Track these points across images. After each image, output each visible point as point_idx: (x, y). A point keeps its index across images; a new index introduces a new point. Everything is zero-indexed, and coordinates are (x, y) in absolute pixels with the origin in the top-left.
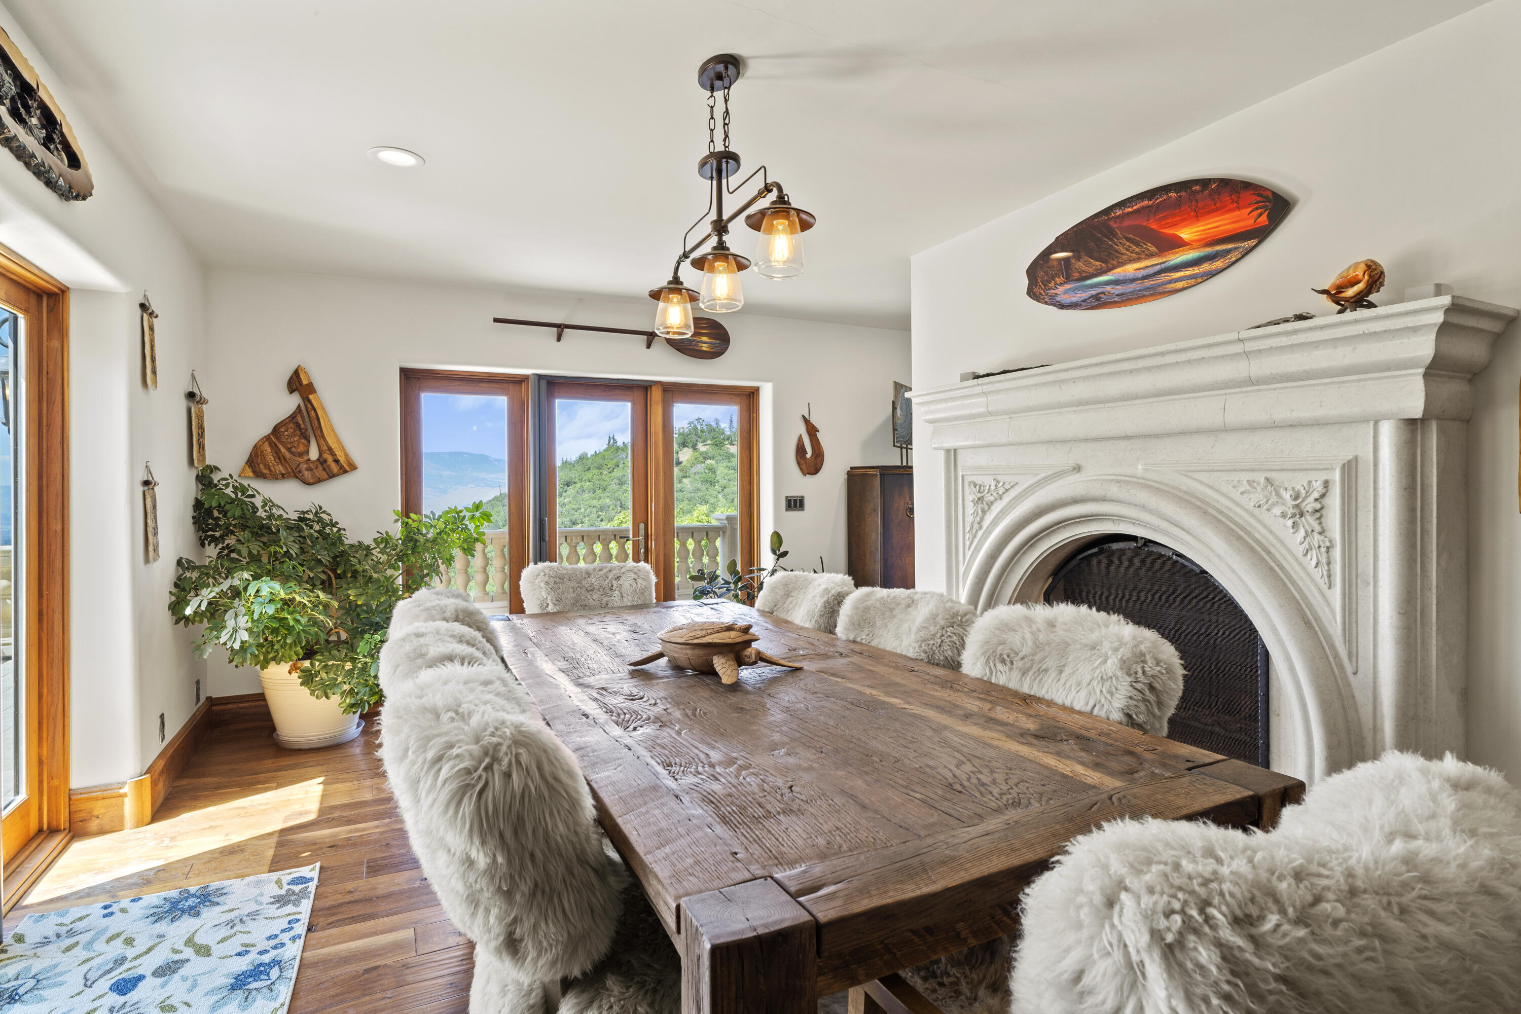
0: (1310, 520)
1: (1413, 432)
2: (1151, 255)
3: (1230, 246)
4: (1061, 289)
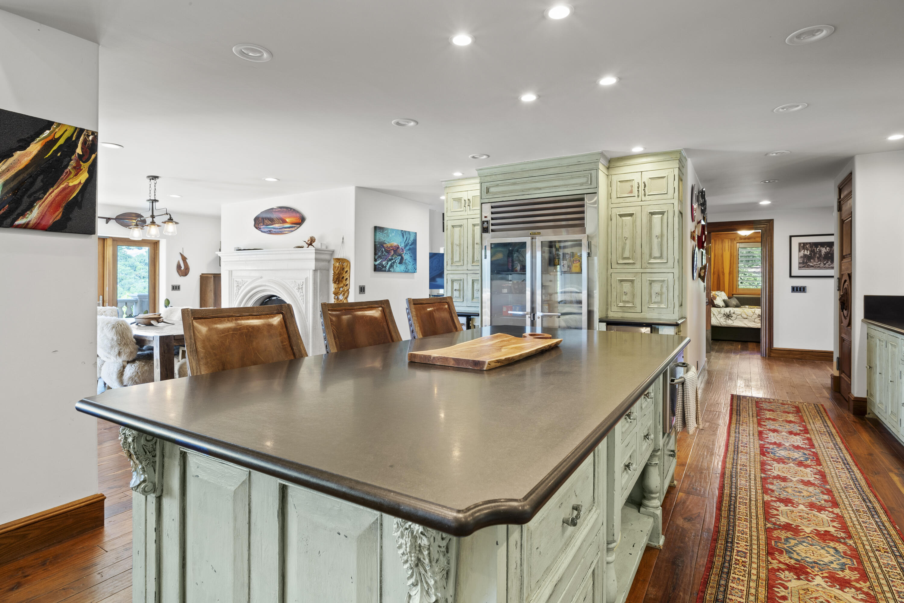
0: (300, 290)
1: (315, 272)
2: (281, 223)
3: (295, 225)
4: (262, 227)
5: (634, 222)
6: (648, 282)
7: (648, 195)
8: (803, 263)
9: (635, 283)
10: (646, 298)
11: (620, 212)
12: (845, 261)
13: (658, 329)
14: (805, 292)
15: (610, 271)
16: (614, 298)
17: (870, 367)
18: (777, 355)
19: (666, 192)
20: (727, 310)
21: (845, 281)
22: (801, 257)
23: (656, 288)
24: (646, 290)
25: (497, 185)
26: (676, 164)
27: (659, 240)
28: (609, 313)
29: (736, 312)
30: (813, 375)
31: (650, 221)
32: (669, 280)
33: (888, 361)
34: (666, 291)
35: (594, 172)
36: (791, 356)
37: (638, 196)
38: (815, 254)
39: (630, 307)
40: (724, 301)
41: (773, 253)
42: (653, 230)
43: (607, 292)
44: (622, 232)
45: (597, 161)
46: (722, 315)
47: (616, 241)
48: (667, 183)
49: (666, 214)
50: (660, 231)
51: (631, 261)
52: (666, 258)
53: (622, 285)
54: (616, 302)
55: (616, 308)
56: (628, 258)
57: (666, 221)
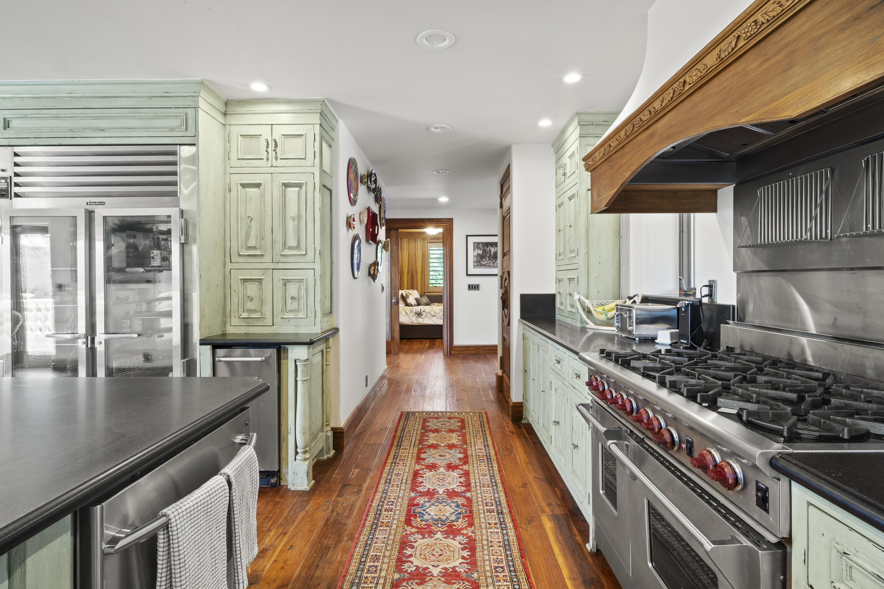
5: (263, 196)
6: (281, 281)
7: (281, 159)
8: (477, 262)
9: (264, 284)
10: (279, 304)
11: (242, 180)
12: (506, 258)
13: (287, 349)
14: (479, 290)
15: (229, 266)
16: (234, 307)
17: (525, 371)
18: (456, 352)
19: (304, 157)
20: (418, 308)
21: (506, 279)
22: (475, 256)
23: (292, 290)
24: (278, 294)
25: (25, 117)
26: (316, 119)
27: (296, 222)
28: (227, 329)
29: (426, 310)
30: (483, 373)
31: (284, 196)
32: (309, 279)
33: (540, 366)
34: (305, 294)
35: (190, 112)
36: (468, 352)
37: (268, 159)
38: (486, 253)
39: (257, 318)
40: (416, 299)
41: (453, 252)
42: (287, 208)
43: (225, 297)
44: (246, 209)
45: (195, 94)
46: (414, 314)
47: (237, 223)
48: (306, 144)
49: (304, 187)
50: (297, 211)
51: (258, 252)
52: (305, 248)
53: (246, 287)
54: (238, 312)
55: (237, 320)
56: (254, 248)
57: (304, 196)
